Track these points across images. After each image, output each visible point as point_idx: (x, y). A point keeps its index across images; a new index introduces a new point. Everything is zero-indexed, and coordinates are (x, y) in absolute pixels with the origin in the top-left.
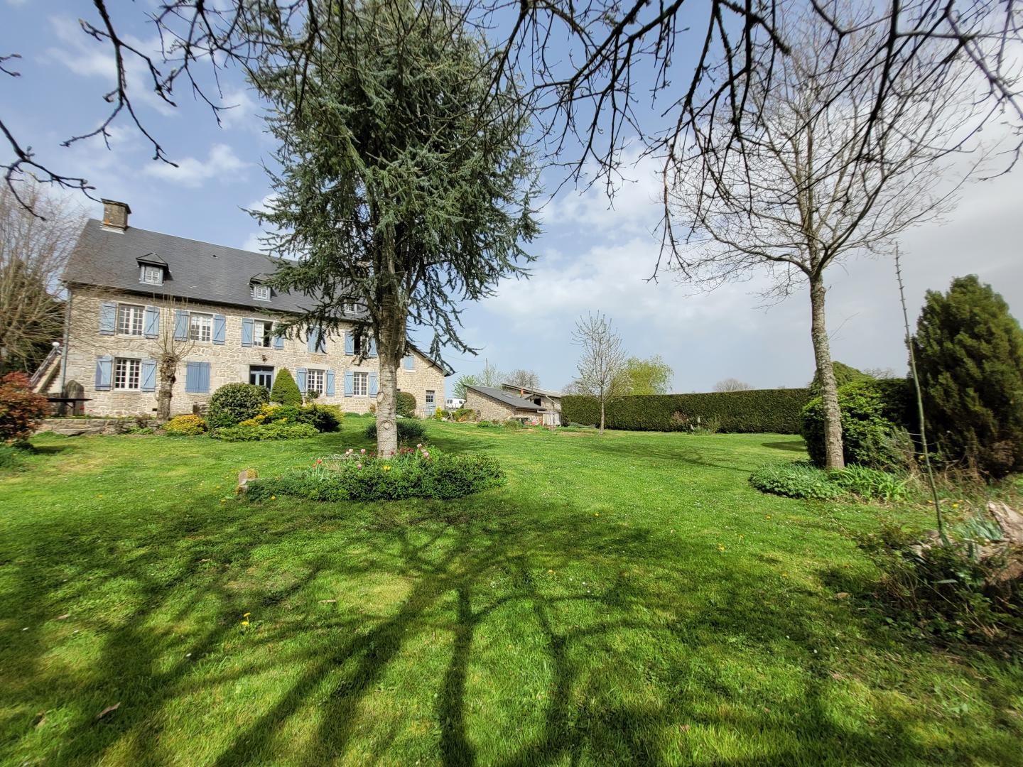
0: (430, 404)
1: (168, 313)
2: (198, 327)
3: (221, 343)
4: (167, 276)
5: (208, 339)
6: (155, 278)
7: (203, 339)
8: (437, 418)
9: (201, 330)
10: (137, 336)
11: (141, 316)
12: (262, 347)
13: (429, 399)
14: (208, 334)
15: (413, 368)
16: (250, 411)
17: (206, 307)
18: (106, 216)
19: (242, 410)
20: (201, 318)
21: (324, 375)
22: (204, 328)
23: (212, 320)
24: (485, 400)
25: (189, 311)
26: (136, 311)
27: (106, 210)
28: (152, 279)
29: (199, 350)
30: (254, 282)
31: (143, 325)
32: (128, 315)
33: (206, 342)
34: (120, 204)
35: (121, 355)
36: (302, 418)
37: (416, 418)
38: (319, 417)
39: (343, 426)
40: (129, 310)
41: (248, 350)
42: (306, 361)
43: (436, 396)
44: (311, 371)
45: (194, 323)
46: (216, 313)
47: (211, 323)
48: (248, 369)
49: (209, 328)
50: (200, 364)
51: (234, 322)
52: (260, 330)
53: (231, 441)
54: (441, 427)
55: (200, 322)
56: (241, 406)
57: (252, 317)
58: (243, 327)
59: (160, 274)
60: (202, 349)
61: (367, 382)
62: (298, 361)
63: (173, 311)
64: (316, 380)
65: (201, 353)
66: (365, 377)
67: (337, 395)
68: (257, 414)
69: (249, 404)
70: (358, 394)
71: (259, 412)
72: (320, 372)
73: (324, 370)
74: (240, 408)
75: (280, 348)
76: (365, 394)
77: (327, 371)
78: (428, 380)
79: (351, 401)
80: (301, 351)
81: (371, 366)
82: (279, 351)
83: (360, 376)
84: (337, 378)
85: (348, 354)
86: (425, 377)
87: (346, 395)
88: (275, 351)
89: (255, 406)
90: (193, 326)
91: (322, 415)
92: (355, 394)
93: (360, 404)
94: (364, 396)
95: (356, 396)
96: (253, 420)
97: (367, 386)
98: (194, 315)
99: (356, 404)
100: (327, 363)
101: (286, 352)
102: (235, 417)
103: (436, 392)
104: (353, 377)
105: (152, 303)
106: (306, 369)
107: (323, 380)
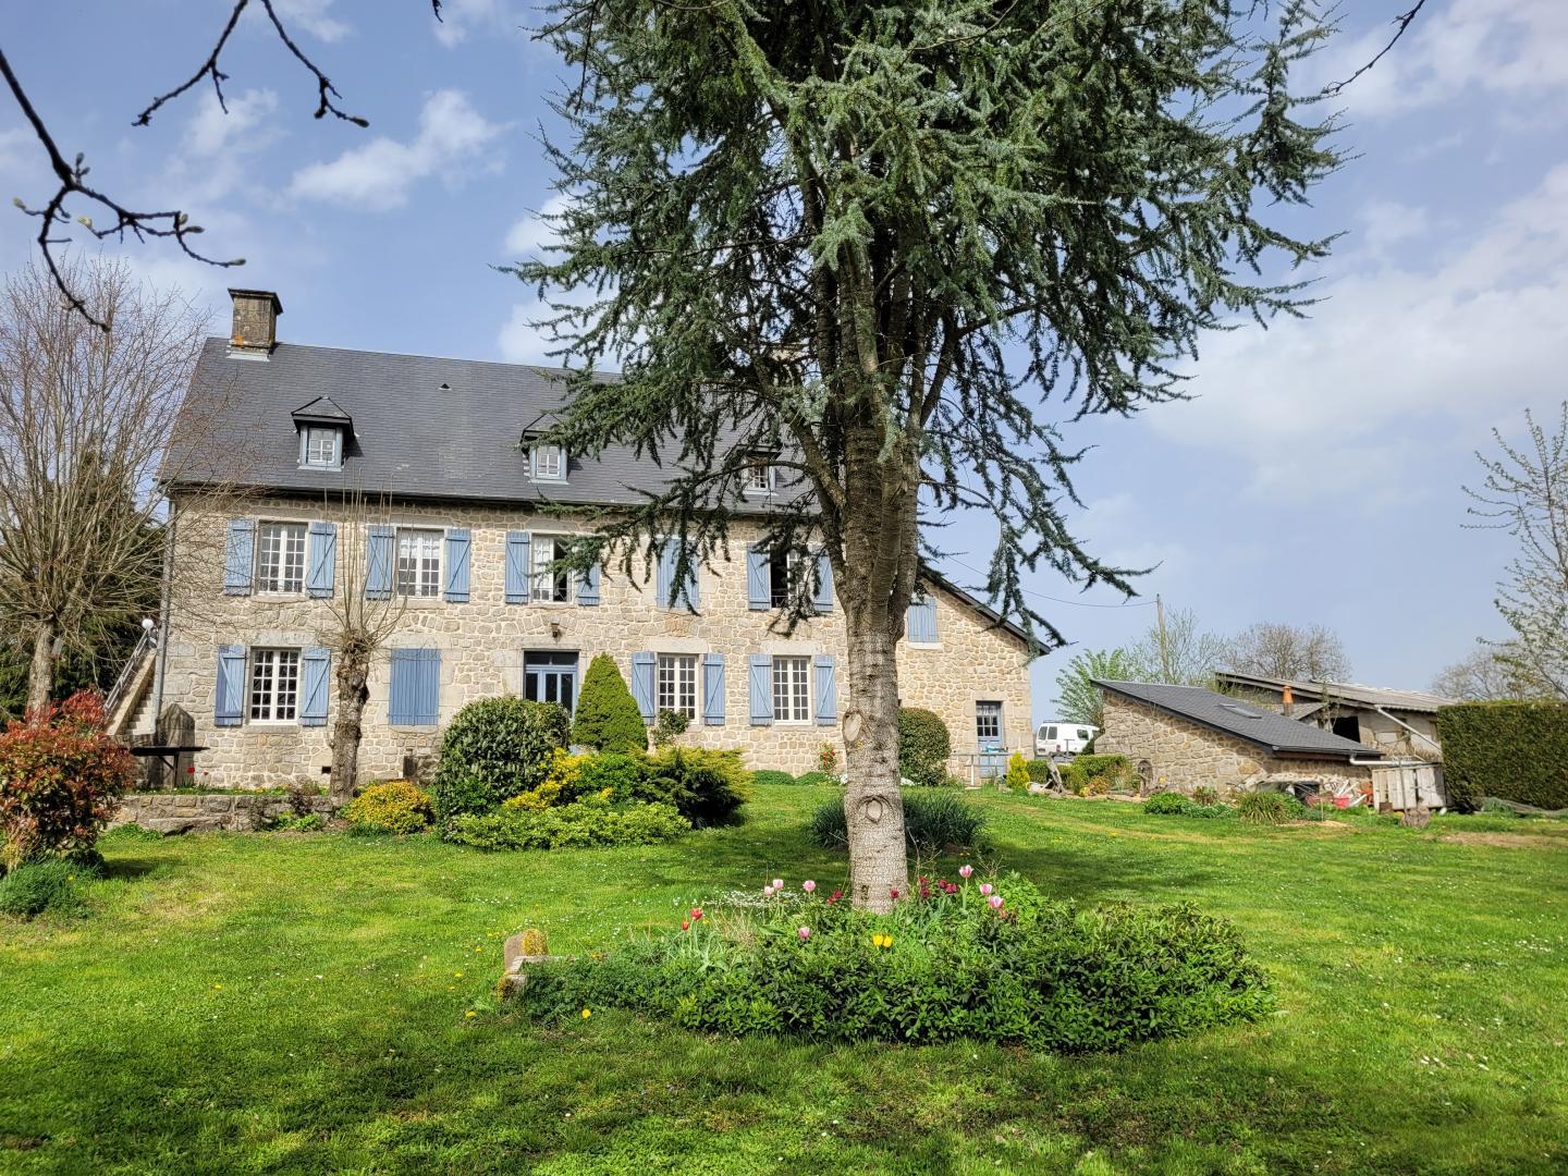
0: (991, 743)
1: (353, 532)
2: (413, 563)
3: (457, 597)
4: (350, 448)
5: (435, 591)
6: (328, 456)
7: (425, 592)
8: (1014, 782)
9: (419, 570)
10: (293, 595)
11: (300, 546)
12: (550, 602)
13: (987, 728)
14: (435, 578)
15: (934, 638)
16: (528, 770)
17: (430, 512)
18: (237, 327)
19: (511, 768)
20: (420, 541)
21: (697, 669)
22: (426, 563)
23: (442, 542)
24: (1162, 727)
25: (395, 525)
26: (291, 535)
27: (236, 312)
28: (321, 457)
29: (416, 619)
30: (529, 440)
31: (305, 567)
32: (277, 545)
33: (429, 598)
34: (260, 296)
35: (263, 643)
36: (648, 787)
37: (951, 784)
38: (689, 786)
39: (750, 808)
40: (277, 534)
41: (521, 612)
42: (652, 633)
43: (1008, 717)
44: (666, 659)
45: (404, 554)
46: (450, 524)
47: (439, 550)
48: (520, 659)
49: (436, 564)
50: (418, 652)
51: (489, 540)
52: (546, 553)
53: (486, 849)
54: (1030, 812)
55: (418, 549)
56: (507, 757)
57: (527, 528)
58: (509, 556)
59: (336, 441)
60: (421, 616)
61: (808, 683)
62: (635, 632)
63: (364, 528)
64: (677, 682)
65: (419, 625)
66: (804, 668)
67: (732, 720)
68: (543, 779)
69: (524, 753)
70: (786, 717)
71: (546, 773)
72: (688, 659)
73: (697, 655)
74: (506, 764)
75: (590, 602)
76: (805, 717)
77: (706, 656)
78: (979, 668)
79: (767, 738)
80: (640, 607)
81: (819, 636)
82: (588, 611)
83: (790, 666)
84: (729, 675)
85: (755, 606)
86: (971, 664)
87: (756, 722)
88: (581, 611)
89: (538, 758)
90: (404, 561)
91: (697, 779)
92: (778, 717)
93: (793, 746)
94: (801, 722)
95: (781, 722)
96: (535, 795)
97: (809, 696)
98: (405, 534)
99: (783, 746)
100: (704, 633)
101: (606, 610)
102: (495, 787)
103: (1005, 706)
104: (771, 671)
105: (322, 513)
106: (652, 655)
107: (696, 682)
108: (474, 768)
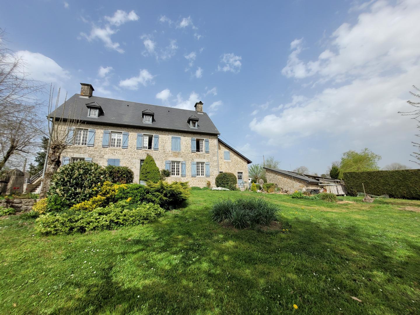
1: (100, 132)
2: (115, 139)
3: (125, 147)
4: (101, 113)
5: (120, 146)
7: (117, 146)
8: (253, 190)
9: (116, 141)
10: (84, 145)
11: (87, 135)
12: (147, 149)
13: (240, 178)
14: (120, 143)
15: (230, 159)
16: (88, 191)
17: (119, 128)
18: (82, 91)
19: (79, 190)
20: (117, 135)
21: (180, 165)
22: (118, 140)
23: (122, 135)
24: (280, 177)
25: (110, 131)
26: (84, 132)
27: (82, 88)
28: (94, 115)
29: (114, 152)
30: (144, 114)
31: (87, 139)
32: (80, 134)
33: (118, 147)
34: (88, 85)
35: (74, 157)
37: (237, 190)
38: (165, 195)
40: (81, 132)
41: (140, 151)
42: (170, 156)
43: (243, 176)
44: (173, 162)
45: (112, 137)
46: (124, 131)
47: (121, 137)
49: (120, 140)
50: (115, 159)
51: (133, 135)
52: (146, 139)
55: (116, 136)
56: (77, 185)
57: (143, 133)
58: (137, 139)
59: (97, 112)
60: (116, 151)
61: (204, 168)
62: (166, 156)
63: (102, 131)
64: (176, 167)
65: (115, 153)
66: (203, 165)
67: (188, 176)
68: (96, 195)
69: (86, 183)
70: (199, 175)
71: (97, 192)
72: (178, 162)
73: (180, 162)
74: (75, 189)
75: (156, 149)
76: (203, 175)
77: (182, 162)
78: (238, 166)
79: (195, 180)
80: (168, 151)
81: (206, 158)
82: (156, 151)
83: (200, 164)
84: (187, 166)
85: (193, 151)
86: (237, 165)
87: (193, 176)
88: (154, 151)
89: (93, 186)
90: (112, 139)
91: (169, 193)
92: (197, 175)
93: (201, 181)
94: (202, 176)
95: (198, 176)
96: (90, 202)
97: (204, 171)
98: (113, 133)
99: (199, 181)
100: (182, 157)
101: (160, 151)
102: (67, 199)
103: (243, 173)
104: (196, 165)
105: (92, 127)
106: (170, 161)
107: (180, 167)
108: (58, 190)
